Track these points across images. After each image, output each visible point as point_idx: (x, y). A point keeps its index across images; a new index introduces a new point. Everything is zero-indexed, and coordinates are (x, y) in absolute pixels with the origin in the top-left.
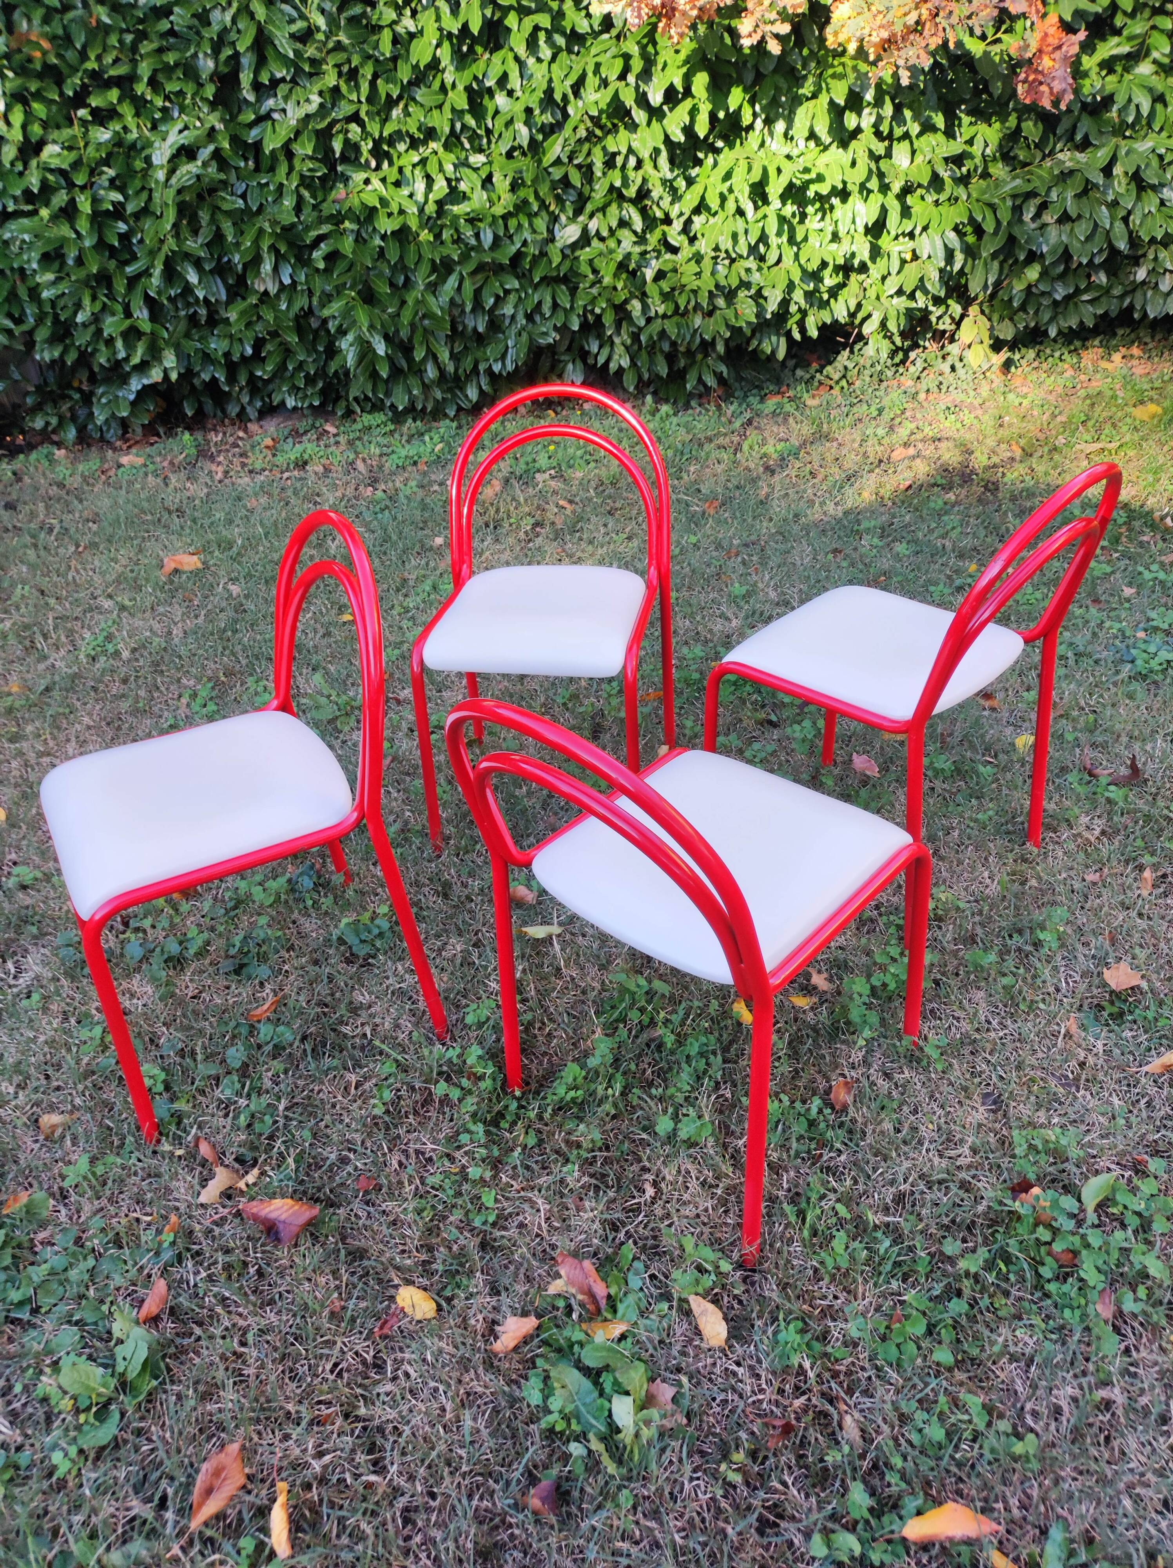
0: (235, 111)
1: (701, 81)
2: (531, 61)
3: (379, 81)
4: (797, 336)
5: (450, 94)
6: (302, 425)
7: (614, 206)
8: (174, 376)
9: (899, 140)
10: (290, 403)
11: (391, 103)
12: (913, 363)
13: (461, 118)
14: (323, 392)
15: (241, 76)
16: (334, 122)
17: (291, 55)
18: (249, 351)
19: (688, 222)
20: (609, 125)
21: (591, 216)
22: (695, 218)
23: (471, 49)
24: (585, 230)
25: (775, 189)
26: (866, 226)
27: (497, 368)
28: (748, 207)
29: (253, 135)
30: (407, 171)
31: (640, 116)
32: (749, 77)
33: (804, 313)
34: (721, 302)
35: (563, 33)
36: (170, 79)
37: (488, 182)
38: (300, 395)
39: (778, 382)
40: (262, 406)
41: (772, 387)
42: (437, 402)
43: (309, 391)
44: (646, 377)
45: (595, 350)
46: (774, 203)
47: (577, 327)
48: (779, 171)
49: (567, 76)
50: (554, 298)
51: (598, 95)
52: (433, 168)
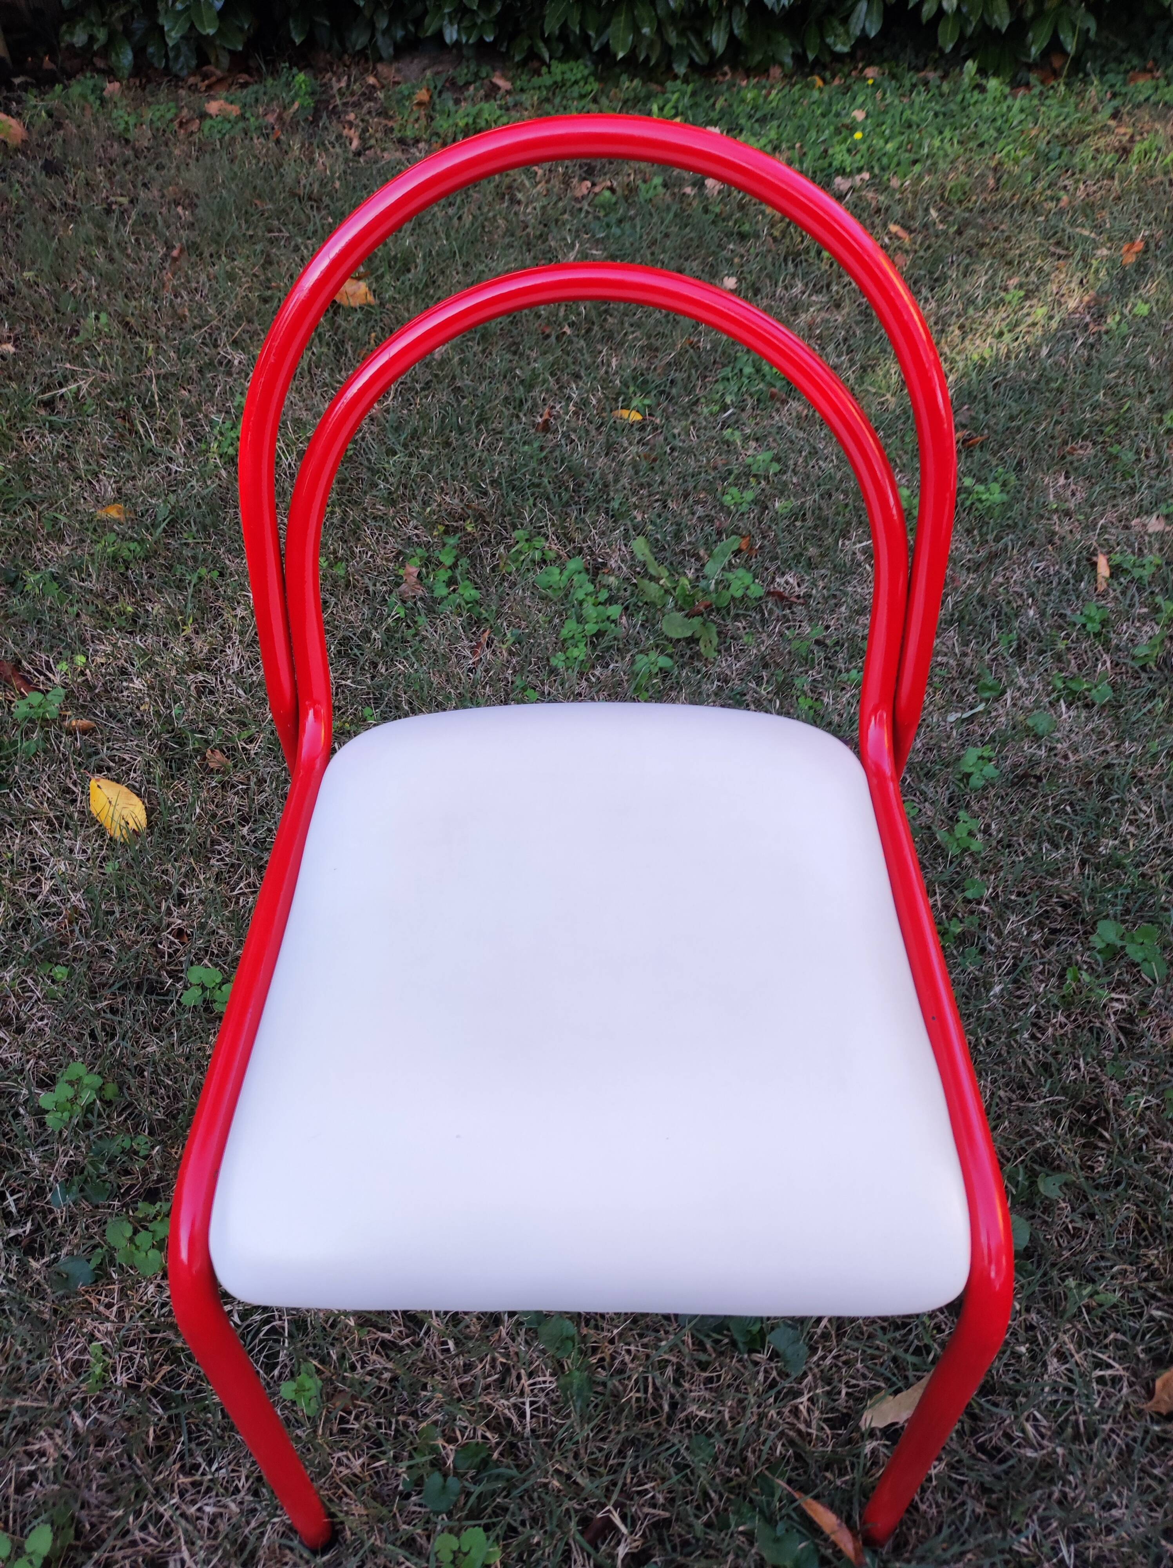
6: (463, 73)
10: (451, 34)
14: (500, 22)
38: (465, 23)
39: (1142, 54)
40: (404, 38)
41: (1135, 62)
42: (667, 49)
43: (482, 17)
44: (970, 30)
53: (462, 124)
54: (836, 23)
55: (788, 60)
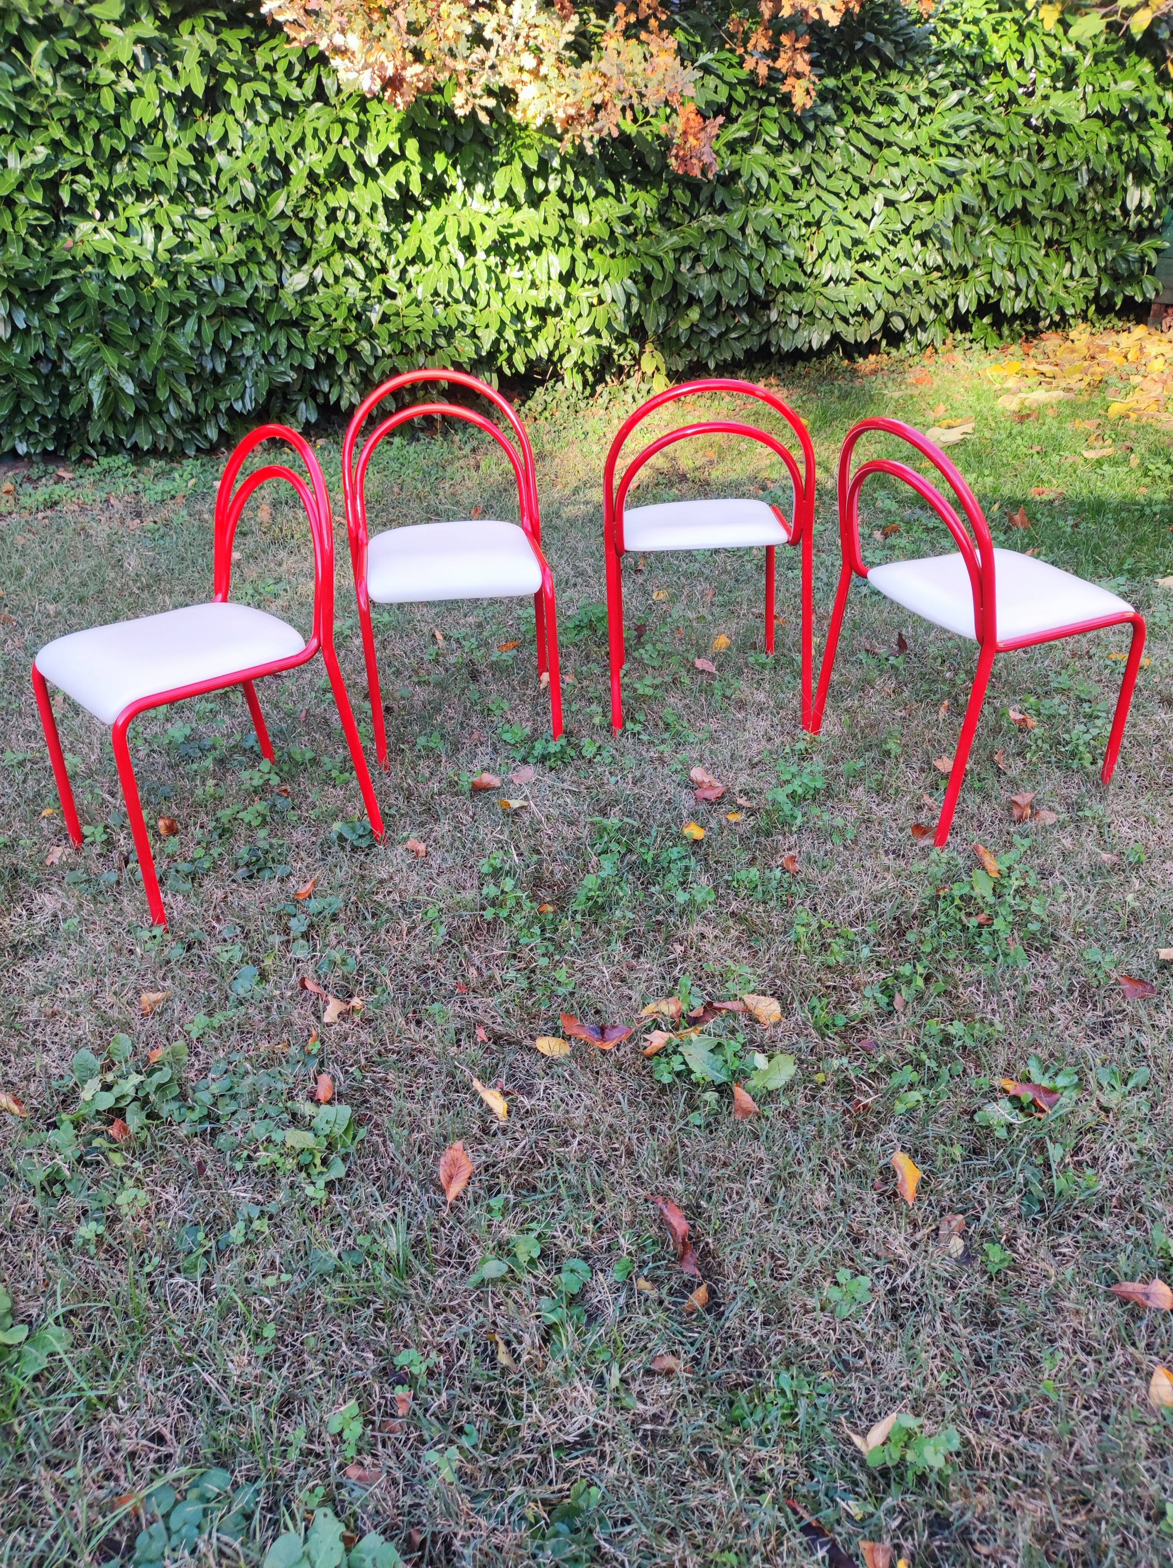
1: (412, 146)
2: (249, 124)
3: (102, 136)
4: (507, 371)
5: (172, 151)
6: (35, 472)
7: (338, 255)
9: (577, 202)
10: (22, 449)
11: (116, 156)
12: (601, 395)
13: (186, 174)
14: (56, 437)
16: (62, 173)
17: (13, 107)
19: (404, 271)
20: (327, 184)
21: (315, 266)
22: (409, 268)
23: (190, 110)
24: (312, 279)
25: (482, 242)
26: (561, 274)
27: (238, 406)
28: (460, 257)
30: (135, 222)
31: (357, 175)
32: (450, 146)
33: (511, 350)
34: (442, 342)
35: (279, 100)
37: (215, 232)
38: (32, 441)
42: (178, 441)
43: (43, 435)
45: (327, 390)
46: (481, 255)
47: (312, 367)
48: (483, 228)
49: (287, 138)
50: (288, 340)
51: (320, 156)
52: (161, 219)
53: (41, 499)
54: (288, 416)
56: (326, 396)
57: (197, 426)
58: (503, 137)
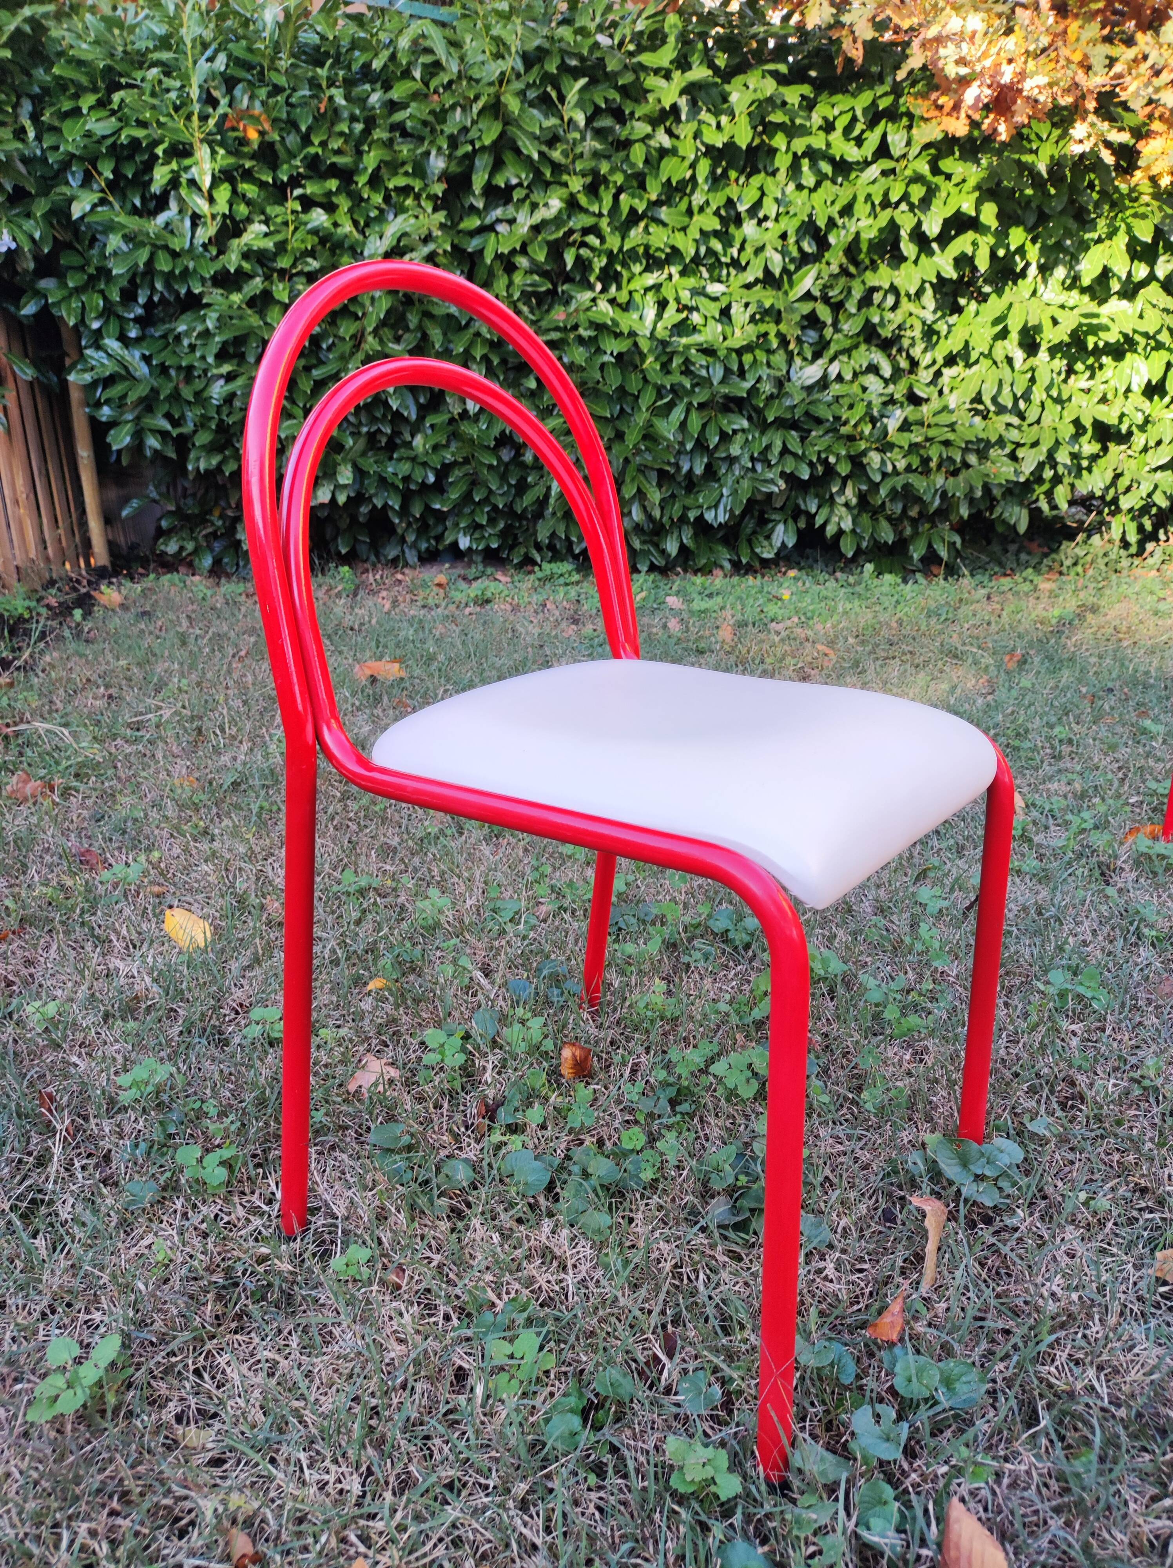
0: (457, 219)
1: (990, 210)
2: (791, 187)
3: (623, 197)
4: (1043, 507)
5: (696, 216)
6: (472, 572)
7: (863, 347)
8: (342, 499)
10: (464, 543)
11: (634, 217)
12: (1151, 554)
13: (706, 243)
14: (503, 535)
15: (474, 177)
16: (571, 232)
17: (536, 156)
18: (431, 479)
19: (938, 374)
20: (867, 262)
21: (832, 361)
22: (945, 371)
23: (725, 173)
24: (826, 373)
25: (1051, 336)
27: (709, 516)
28: (1019, 355)
29: (472, 245)
30: (637, 297)
31: (908, 248)
32: (1031, 220)
34: (972, 459)
35: (832, 160)
36: (395, 174)
37: (725, 313)
38: (477, 535)
39: (1001, 565)
40: (427, 549)
41: (997, 569)
43: (490, 531)
44: (864, 544)
45: (813, 510)
46: (1043, 355)
47: (806, 476)
48: (1055, 322)
49: (833, 203)
50: (784, 443)
51: (870, 221)
52: (668, 292)
53: (472, 595)
54: (761, 539)
55: (727, 565)
56: (811, 517)
57: (655, 539)
58: (1107, 207)
